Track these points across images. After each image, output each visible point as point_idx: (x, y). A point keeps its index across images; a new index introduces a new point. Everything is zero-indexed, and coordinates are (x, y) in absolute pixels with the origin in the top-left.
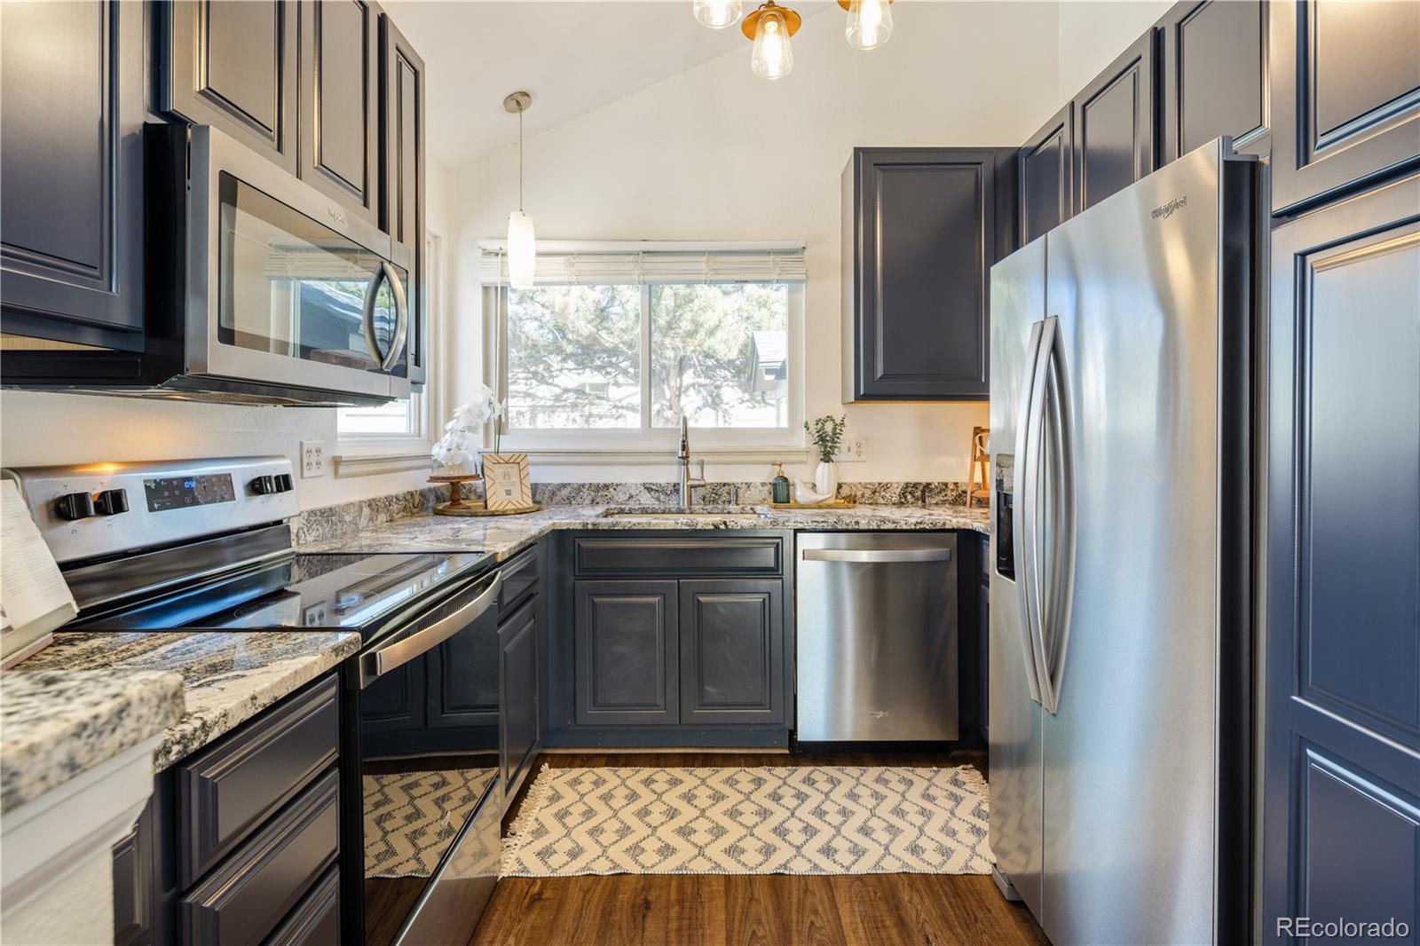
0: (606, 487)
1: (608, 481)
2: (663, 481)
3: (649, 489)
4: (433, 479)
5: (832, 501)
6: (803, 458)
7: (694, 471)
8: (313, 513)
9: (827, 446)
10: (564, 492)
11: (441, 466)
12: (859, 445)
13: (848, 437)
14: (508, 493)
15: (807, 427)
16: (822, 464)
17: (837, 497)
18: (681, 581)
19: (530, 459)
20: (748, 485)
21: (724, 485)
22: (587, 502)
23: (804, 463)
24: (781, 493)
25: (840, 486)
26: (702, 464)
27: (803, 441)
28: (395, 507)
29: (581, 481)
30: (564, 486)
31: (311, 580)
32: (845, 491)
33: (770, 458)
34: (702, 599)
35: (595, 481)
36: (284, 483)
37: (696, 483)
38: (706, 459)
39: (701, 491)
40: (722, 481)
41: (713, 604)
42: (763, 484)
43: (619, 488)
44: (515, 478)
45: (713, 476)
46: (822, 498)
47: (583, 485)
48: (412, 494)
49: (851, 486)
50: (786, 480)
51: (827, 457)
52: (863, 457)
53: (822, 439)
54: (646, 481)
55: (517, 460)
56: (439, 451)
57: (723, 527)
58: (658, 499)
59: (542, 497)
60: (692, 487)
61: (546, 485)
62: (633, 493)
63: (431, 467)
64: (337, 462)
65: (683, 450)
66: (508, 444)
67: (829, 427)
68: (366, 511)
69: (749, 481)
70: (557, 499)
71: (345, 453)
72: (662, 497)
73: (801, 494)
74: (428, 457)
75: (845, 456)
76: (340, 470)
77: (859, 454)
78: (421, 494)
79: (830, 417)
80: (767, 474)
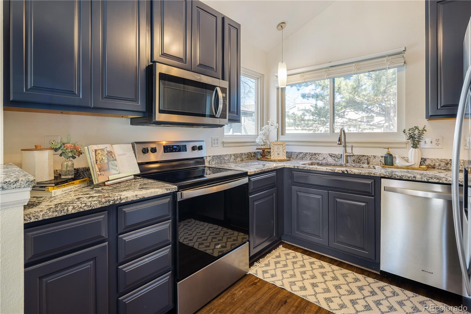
0: (315, 154)
1: (316, 152)
2: (337, 153)
3: (331, 156)
4: (257, 149)
5: (417, 166)
6: (402, 146)
7: (349, 150)
8: (213, 156)
9: (415, 141)
10: (301, 155)
12: (438, 140)
13: (427, 138)
14: (278, 154)
15: (405, 132)
16: (412, 149)
17: (421, 164)
18: (329, 191)
20: (375, 157)
21: (363, 156)
22: (308, 159)
24: (389, 161)
25: (423, 160)
26: (352, 147)
27: (404, 138)
28: (244, 157)
29: (306, 152)
30: (301, 153)
31: (213, 174)
32: (427, 162)
33: (387, 145)
34: (338, 200)
35: (311, 152)
36: (200, 148)
37: (349, 154)
38: (354, 145)
39: (353, 158)
40: (362, 154)
41: (342, 203)
42: (382, 157)
43: (320, 155)
44: (281, 150)
45: (357, 152)
46: (411, 164)
47: (307, 153)
48: (250, 153)
49: (432, 160)
50: (391, 155)
51: (415, 146)
52: (440, 146)
53: (411, 137)
54: (330, 153)
55: (284, 144)
56: (258, 140)
57: (346, 172)
58: (335, 160)
59: (290, 156)
60: (347, 156)
61: (295, 152)
62: (325, 157)
63: (256, 145)
64: (224, 143)
65: (339, 141)
66: (282, 138)
67: (416, 132)
68: (233, 157)
69: (375, 155)
70: (298, 157)
71: (225, 140)
72: (336, 159)
73: (398, 162)
74: (255, 142)
75: (428, 145)
76: (225, 145)
77: (438, 145)
78: (254, 153)
79: (417, 128)
80: (384, 152)
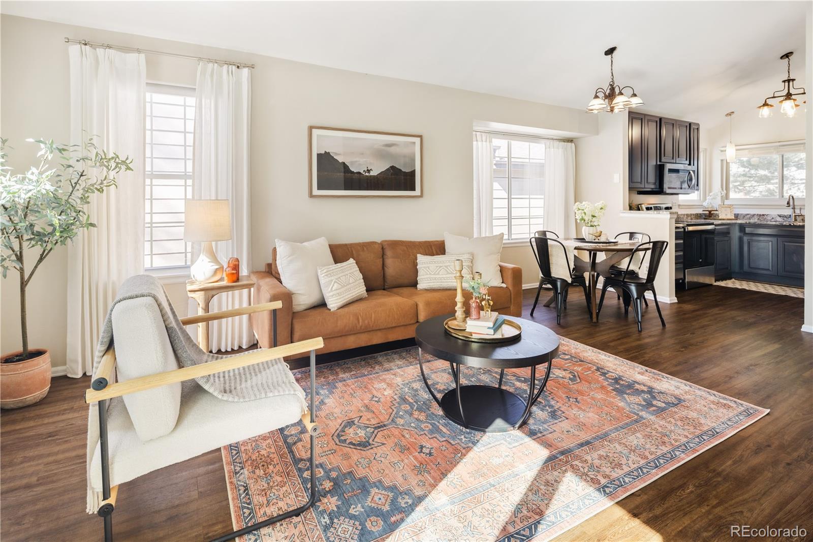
0: (763, 215)
1: (764, 214)
2: (785, 214)
3: (780, 217)
4: (703, 211)
7: (797, 211)
10: (748, 216)
11: (706, 208)
14: (726, 215)
18: (779, 238)
19: (734, 206)
22: (756, 219)
26: (800, 209)
30: (748, 214)
34: (786, 244)
35: (759, 213)
37: (797, 214)
38: (802, 206)
39: (801, 217)
41: (789, 245)
43: (767, 216)
44: (728, 212)
47: (755, 214)
48: (697, 214)
54: (778, 214)
55: (730, 206)
56: (705, 204)
57: (792, 224)
58: (782, 219)
59: (738, 216)
60: (796, 216)
61: (742, 214)
62: (773, 217)
63: (703, 208)
64: (679, 205)
65: (788, 204)
66: (727, 202)
68: (686, 216)
70: (745, 218)
71: (681, 204)
72: (785, 219)
74: (702, 205)
76: (680, 207)
78: (700, 214)
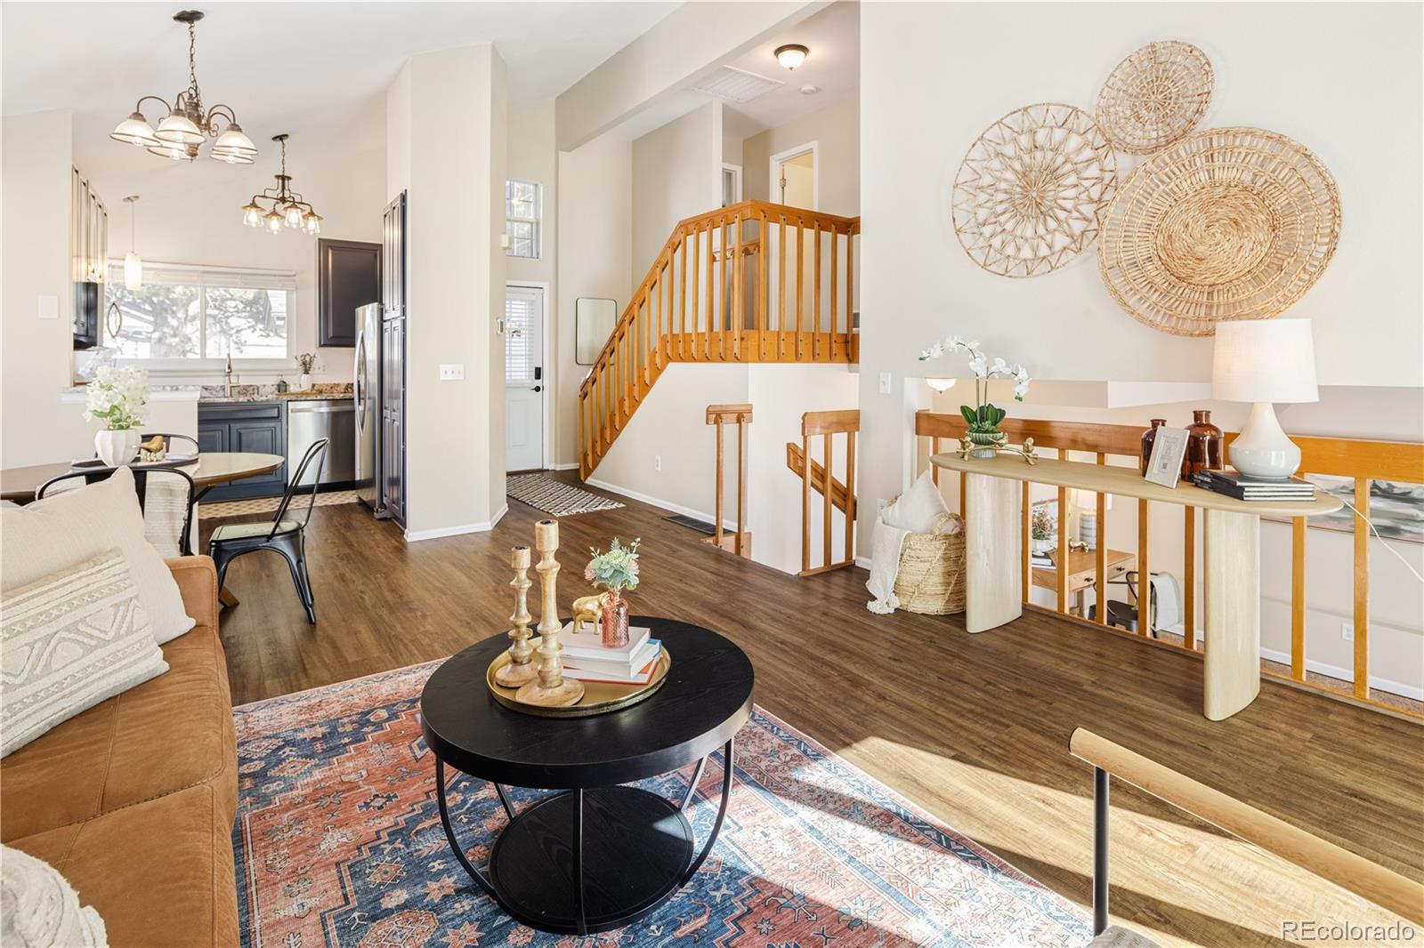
2: (214, 385)
3: (206, 389)
5: (309, 391)
6: (294, 372)
7: (234, 380)
9: (307, 367)
12: (324, 366)
13: (316, 364)
15: (296, 358)
16: (304, 375)
17: (312, 390)
20: (264, 386)
21: (251, 386)
23: (294, 375)
24: (282, 387)
25: (314, 385)
26: (238, 376)
27: (296, 365)
32: (317, 387)
33: (277, 373)
34: (241, 431)
37: (235, 385)
38: (240, 373)
39: (237, 389)
40: (250, 384)
42: (272, 385)
45: (244, 382)
46: (302, 390)
49: (319, 385)
50: (285, 382)
51: (307, 372)
52: (326, 372)
53: (304, 364)
57: (252, 400)
58: (213, 393)
60: (231, 387)
67: (308, 358)
69: (264, 384)
73: (292, 389)
75: (317, 371)
77: (324, 370)
79: (308, 354)
80: (275, 380)
